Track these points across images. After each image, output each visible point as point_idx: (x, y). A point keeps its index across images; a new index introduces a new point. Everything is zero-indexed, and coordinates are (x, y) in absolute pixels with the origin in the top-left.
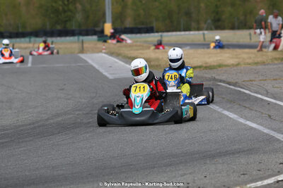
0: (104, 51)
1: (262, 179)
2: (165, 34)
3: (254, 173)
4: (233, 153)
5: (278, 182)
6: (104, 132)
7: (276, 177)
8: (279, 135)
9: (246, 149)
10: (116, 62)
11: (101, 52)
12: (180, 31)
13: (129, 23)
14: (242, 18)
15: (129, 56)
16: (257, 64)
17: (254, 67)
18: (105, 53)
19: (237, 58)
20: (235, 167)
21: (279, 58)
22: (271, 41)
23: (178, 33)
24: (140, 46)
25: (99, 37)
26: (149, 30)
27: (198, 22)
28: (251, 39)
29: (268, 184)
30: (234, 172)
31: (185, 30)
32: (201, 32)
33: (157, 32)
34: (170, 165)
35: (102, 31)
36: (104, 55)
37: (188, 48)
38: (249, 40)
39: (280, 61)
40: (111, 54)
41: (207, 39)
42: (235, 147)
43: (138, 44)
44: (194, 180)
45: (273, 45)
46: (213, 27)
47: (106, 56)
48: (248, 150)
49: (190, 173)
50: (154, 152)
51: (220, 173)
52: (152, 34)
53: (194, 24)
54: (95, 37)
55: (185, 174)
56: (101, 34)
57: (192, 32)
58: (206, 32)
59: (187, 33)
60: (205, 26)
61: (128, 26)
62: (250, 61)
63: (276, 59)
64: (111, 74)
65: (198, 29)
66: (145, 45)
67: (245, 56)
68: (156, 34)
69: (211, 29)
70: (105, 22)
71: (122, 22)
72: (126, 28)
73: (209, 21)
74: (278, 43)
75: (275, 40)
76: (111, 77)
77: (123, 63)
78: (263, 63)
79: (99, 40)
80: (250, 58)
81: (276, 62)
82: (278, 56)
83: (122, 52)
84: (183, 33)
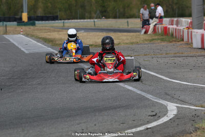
0: (22, 33)
1: (136, 127)
2: (66, 21)
3: (130, 122)
4: (115, 108)
5: (147, 129)
6: (22, 92)
7: (146, 126)
8: (148, 95)
9: (124, 105)
10: (31, 41)
11: (20, 33)
12: (77, 19)
13: (40, 12)
14: (122, 10)
15: (40, 36)
16: (132, 43)
17: (131, 46)
18: (22, 34)
19: (118, 39)
20: (117, 118)
21: (148, 40)
22: (143, 27)
23: (76, 21)
24: (48, 30)
25: (18, 23)
26: (55, 18)
27: (90, 13)
28: (128, 25)
29: (141, 131)
30: (116, 121)
31: (80, 19)
32: (92, 20)
33: (61, 20)
34: (70, 116)
35: (21, 19)
36: (22, 36)
37: (83, 31)
38: (127, 26)
39: (149, 42)
40: (27, 35)
41: (96, 26)
42: (116, 104)
43: (47, 28)
44: (87, 127)
45: (144, 30)
46: (101, 17)
47: (23, 36)
48: (126, 106)
49: (84, 123)
50: (59, 107)
51: (106, 122)
52: (57, 21)
53: (87, 14)
54: (15, 23)
55: (80, 123)
56: (19, 21)
57: (85, 20)
58: (96, 20)
59: (82, 20)
60: (95, 16)
61: (39, 15)
62: (128, 41)
63: (146, 40)
64: (27, 50)
65: (90, 18)
66: (52, 29)
67: (124, 38)
68: (60, 21)
69: (100, 18)
70: (22, 12)
71: (35, 12)
72: (38, 17)
73: (98, 12)
74: (147, 29)
75: (145, 27)
76: (26, 52)
77: (36, 42)
78: (137, 43)
79: (18, 25)
80: (128, 39)
81: (146, 42)
82: (147, 38)
83: (35, 34)
84: (79, 21)
